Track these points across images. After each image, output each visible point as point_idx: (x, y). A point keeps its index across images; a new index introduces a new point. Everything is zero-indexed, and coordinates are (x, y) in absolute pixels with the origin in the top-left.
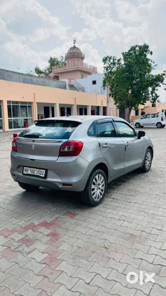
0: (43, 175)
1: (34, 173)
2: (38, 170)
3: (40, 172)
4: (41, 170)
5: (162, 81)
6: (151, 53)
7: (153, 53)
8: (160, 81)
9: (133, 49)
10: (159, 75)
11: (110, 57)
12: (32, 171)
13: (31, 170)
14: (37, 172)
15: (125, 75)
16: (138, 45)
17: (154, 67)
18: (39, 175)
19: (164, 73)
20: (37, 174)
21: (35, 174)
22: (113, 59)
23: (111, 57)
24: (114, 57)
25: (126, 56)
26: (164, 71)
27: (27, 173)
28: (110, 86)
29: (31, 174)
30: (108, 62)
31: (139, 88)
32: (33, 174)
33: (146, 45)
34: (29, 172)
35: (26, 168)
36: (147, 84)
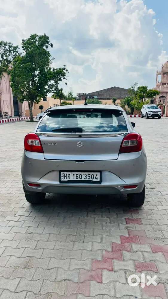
0: (97, 179)
1: (81, 178)
2: (87, 173)
3: (90, 176)
4: (91, 173)
5: (64, 75)
6: (52, 45)
7: (53, 45)
8: (62, 75)
9: (33, 37)
10: (60, 69)
11: (5, 42)
12: (76, 176)
13: (74, 175)
14: (86, 177)
15: (27, 65)
16: (37, 34)
17: (52, 61)
18: (91, 179)
19: (64, 67)
20: (87, 179)
21: (83, 179)
22: (9, 46)
23: (7, 43)
24: (10, 44)
25: (27, 44)
26: (64, 66)
27: (69, 179)
28: (12, 76)
29: (75, 179)
30: (4, 48)
31: (42, 81)
32: (79, 179)
33: (46, 35)
34: (72, 178)
35: (65, 173)
36: (51, 77)
